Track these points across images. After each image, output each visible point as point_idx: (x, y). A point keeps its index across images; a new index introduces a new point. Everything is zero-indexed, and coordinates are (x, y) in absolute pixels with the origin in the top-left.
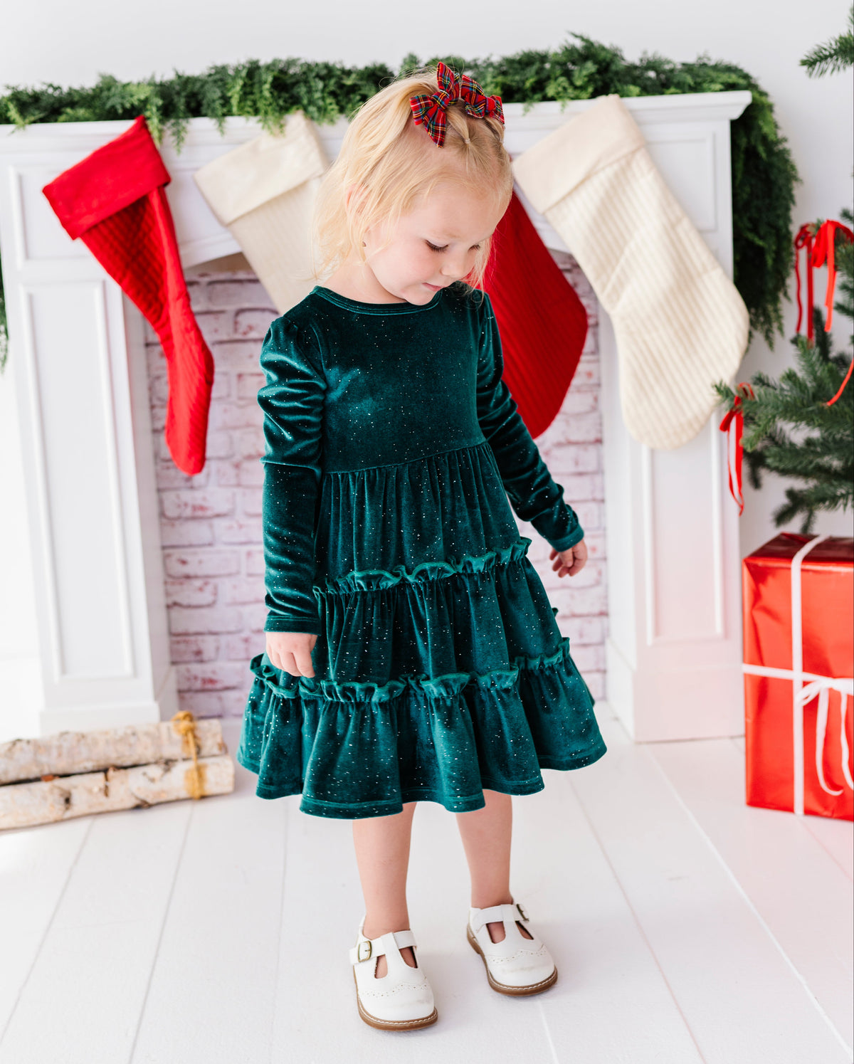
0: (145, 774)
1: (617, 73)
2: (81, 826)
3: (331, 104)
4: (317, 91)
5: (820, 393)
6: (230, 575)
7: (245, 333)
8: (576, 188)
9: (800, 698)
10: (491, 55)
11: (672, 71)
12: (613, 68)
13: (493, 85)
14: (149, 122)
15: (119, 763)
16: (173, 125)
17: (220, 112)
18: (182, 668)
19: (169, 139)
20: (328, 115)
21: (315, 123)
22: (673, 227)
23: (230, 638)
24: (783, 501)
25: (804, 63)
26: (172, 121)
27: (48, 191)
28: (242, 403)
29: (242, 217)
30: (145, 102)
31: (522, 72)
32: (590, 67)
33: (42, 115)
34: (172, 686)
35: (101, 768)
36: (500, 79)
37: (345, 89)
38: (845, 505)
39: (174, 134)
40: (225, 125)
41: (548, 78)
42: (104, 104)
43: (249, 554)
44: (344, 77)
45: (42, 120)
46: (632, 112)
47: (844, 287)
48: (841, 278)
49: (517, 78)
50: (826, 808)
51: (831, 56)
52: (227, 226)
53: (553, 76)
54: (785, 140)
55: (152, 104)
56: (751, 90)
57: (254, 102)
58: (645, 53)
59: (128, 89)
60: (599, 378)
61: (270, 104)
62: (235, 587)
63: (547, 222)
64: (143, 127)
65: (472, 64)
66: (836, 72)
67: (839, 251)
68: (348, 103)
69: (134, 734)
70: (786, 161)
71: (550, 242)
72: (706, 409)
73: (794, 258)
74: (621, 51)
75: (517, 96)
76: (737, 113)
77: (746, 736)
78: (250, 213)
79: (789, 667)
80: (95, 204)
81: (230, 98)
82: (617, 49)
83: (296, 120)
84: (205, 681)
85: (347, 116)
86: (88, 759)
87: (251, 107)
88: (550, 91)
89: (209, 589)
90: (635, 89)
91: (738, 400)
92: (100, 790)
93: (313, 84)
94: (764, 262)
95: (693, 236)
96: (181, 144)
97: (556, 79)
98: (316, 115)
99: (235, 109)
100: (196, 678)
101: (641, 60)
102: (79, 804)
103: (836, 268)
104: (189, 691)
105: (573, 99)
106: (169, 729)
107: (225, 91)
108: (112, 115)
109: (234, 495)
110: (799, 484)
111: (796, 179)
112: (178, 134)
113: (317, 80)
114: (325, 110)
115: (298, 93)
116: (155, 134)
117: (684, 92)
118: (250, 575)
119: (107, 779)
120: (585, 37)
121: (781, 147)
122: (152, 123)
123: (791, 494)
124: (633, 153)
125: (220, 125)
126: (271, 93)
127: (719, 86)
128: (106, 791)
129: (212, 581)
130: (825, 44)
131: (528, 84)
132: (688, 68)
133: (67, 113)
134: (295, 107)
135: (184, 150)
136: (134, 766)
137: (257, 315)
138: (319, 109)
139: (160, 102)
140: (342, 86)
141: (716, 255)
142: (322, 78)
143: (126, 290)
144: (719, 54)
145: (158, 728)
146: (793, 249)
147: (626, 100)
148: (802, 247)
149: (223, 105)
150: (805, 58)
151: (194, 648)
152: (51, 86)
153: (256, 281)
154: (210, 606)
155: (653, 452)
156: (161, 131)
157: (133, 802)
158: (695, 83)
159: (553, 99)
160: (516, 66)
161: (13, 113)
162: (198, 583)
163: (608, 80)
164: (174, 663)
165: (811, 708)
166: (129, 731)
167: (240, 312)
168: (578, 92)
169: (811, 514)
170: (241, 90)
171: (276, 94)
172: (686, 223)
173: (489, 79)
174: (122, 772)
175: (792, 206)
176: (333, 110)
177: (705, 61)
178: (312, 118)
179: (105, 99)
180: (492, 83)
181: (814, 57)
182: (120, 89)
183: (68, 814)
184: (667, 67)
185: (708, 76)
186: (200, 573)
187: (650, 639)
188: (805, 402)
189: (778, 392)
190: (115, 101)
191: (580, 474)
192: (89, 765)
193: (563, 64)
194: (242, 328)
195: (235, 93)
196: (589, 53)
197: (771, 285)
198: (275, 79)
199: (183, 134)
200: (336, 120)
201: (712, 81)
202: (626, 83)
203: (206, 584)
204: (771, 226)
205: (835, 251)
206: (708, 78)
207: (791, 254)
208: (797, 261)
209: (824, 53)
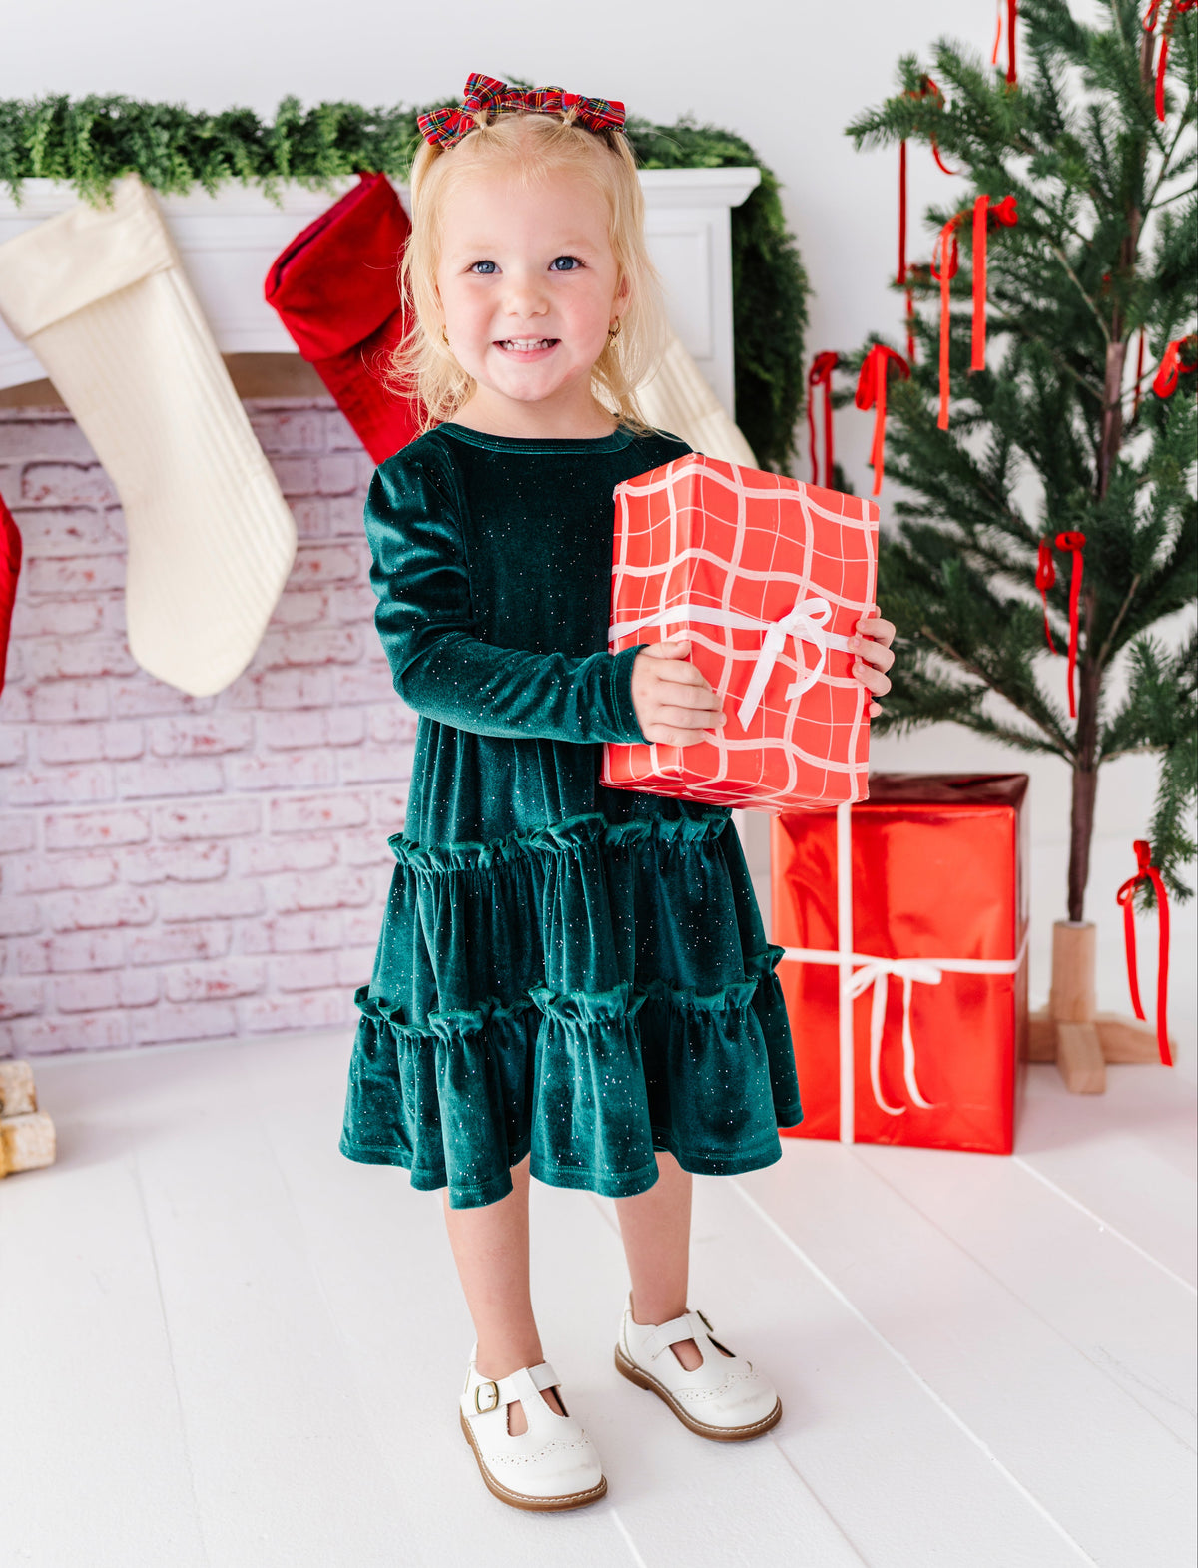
3: (180, 165)
4: (158, 145)
6: (21, 851)
7: (38, 499)
9: (849, 988)
10: (401, 103)
11: (646, 136)
13: (410, 147)
17: (15, 170)
20: (175, 180)
21: (158, 192)
23: (22, 942)
25: (850, 132)
28: (35, 600)
29: (49, 327)
37: (199, 143)
38: (899, 732)
40: (20, 189)
43: (49, 820)
44: (194, 125)
47: (891, 438)
48: (890, 424)
50: (883, 1132)
51: (882, 123)
52: (25, 339)
54: (792, 237)
56: (755, 167)
57: (66, 157)
61: (91, 162)
62: (28, 868)
65: (373, 114)
67: (893, 389)
68: (205, 164)
70: (795, 266)
73: (805, 398)
76: (739, 198)
78: (61, 322)
79: (834, 947)
81: (30, 149)
83: (128, 186)
85: (204, 183)
87: (60, 164)
93: (152, 134)
94: (769, 402)
95: (686, 365)
98: (159, 179)
99: (37, 167)
103: (885, 412)
107: (20, 141)
109: (25, 735)
111: (806, 290)
113: (158, 128)
114: (173, 173)
115: (131, 147)
117: (668, 166)
118: (51, 850)
121: (786, 247)
125: (14, 189)
126: (90, 144)
127: (716, 160)
130: (877, 106)
132: (667, 132)
134: (126, 168)
137: (57, 472)
138: (164, 171)
140: (195, 139)
141: (714, 391)
142: (166, 126)
144: (708, 116)
146: (805, 384)
148: (817, 383)
149: (19, 161)
150: (851, 125)
153: (70, 421)
158: (683, 154)
165: (863, 1001)
167: (29, 467)
170: (45, 139)
171: (97, 146)
172: (678, 349)
173: (404, 138)
175: (802, 327)
176: (183, 173)
177: (688, 124)
178: (153, 185)
180: (409, 143)
181: (864, 122)
185: (699, 145)
194: (35, 489)
195: (37, 143)
197: (778, 435)
198: (96, 124)
200: (188, 187)
201: (705, 153)
204: (778, 353)
205: (887, 390)
206: (698, 149)
207: (801, 392)
208: (810, 403)
209: (876, 119)
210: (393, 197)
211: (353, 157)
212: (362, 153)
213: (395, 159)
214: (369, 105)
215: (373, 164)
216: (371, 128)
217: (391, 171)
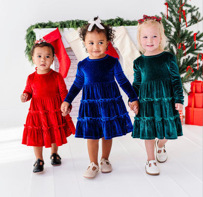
10: (106, 19)
11: (131, 22)
12: (123, 21)
22: (131, 44)
26: (62, 28)
27: (44, 38)
30: (58, 26)
31: (110, 22)
33: (43, 27)
36: (107, 23)
41: (114, 23)
46: (125, 28)
52: (69, 43)
61: (76, 26)
64: (58, 30)
78: (72, 42)
82: (123, 19)
90: (126, 25)
96: (63, 32)
99: (71, 27)
101: (126, 20)
107: (69, 24)
108: (53, 27)
112: (63, 30)
115: (79, 25)
124: (126, 34)
125: (68, 29)
131: (111, 24)
132: (133, 22)
133: (46, 27)
139: (60, 26)
142: (83, 22)
152: (43, 22)
153: (72, 51)
156: (60, 30)
159: (115, 26)
161: (39, 27)
163: (122, 24)
168: (118, 25)
170: (72, 24)
190: (53, 25)
193: (116, 21)
196: (119, 19)
198: (76, 22)
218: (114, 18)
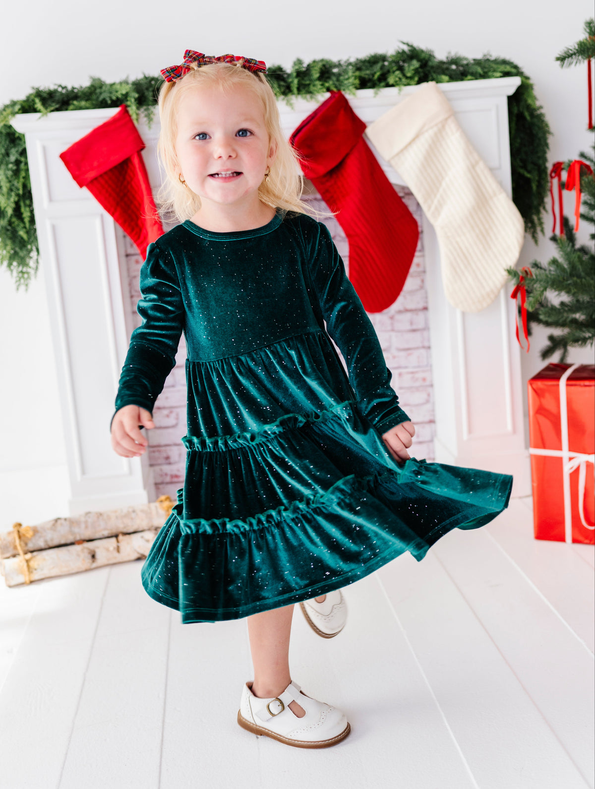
0: (142, 537)
1: (432, 67)
2: (104, 572)
5: (573, 272)
8: (410, 144)
9: (567, 469)
10: (350, 57)
11: (467, 65)
12: (430, 64)
13: (353, 78)
14: (129, 109)
15: (125, 530)
16: (146, 110)
18: (157, 468)
19: (143, 119)
22: (473, 167)
24: (546, 343)
25: (558, 59)
26: (145, 107)
27: (63, 156)
30: (126, 96)
31: (371, 68)
32: (415, 64)
33: (57, 106)
34: (152, 481)
35: (114, 534)
36: (357, 73)
38: (592, 344)
39: (146, 116)
41: (389, 72)
42: (98, 98)
45: (57, 110)
46: (444, 93)
47: (585, 203)
48: (584, 197)
49: (368, 72)
50: (586, 538)
51: (575, 54)
53: (391, 71)
54: (541, 107)
55: (131, 97)
56: (520, 76)
58: (449, 53)
59: (114, 87)
60: (424, 267)
63: (391, 166)
64: (125, 113)
65: (337, 64)
66: (578, 64)
67: (583, 180)
69: (134, 511)
70: (543, 121)
71: (393, 179)
72: (499, 285)
73: (549, 184)
74: (433, 52)
75: (369, 84)
76: (511, 91)
77: (533, 495)
79: (559, 448)
80: (95, 164)
82: (431, 51)
84: (172, 476)
86: (105, 529)
88: (391, 80)
89: (173, 415)
90: (446, 78)
91: (523, 278)
92: (114, 548)
94: (530, 187)
95: (487, 172)
96: (151, 122)
97: (394, 72)
100: (166, 475)
101: (447, 58)
102: (101, 558)
103: (581, 191)
104: (162, 483)
105: (405, 85)
106: (156, 507)
108: (103, 105)
110: (558, 332)
111: (549, 133)
112: (149, 117)
116: (134, 117)
117: (476, 79)
119: (118, 541)
120: (410, 44)
121: (538, 112)
122: (132, 110)
123: (551, 338)
124: (446, 119)
127: (499, 74)
128: (118, 549)
129: (175, 410)
130: (571, 46)
131: (376, 76)
132: (478, 62)
133: (73, 104)
135: (153, 126)
136: (135, 532)
139: (136, 95)
141: (501, 184)
143: (117, 219)
144: (497, 53)
145: (149, 508)
146: (549, 178)
147: (441, 85)
148: (555, 177)
150: (558, 56)
151: (165, 455)
152: (60, 86)
154: (174, 426)
155: (464, 314)
156: (137, 114)
157: (136, 556)
158: (484, 72)
159: (393, 86)
160: (367, 64)
161: (39, 105)
162: (165, 412)
163: (427, 72)
164: (151, 465)
165: (575, 475)
166: (131, 510)
168: (408, 80)
169: (566, 351)
172: (481, 165)
173: (350, 74)
174: (128, 536)
175: (547, 150)
177: (488, 57)
179: (99, 94)
180: (353, 76)
181: (564, 55)
182: (108, 87)
183: (94, 565)
184: (465, 62)
185: (492, 67)
186: (167, 404)
187: (465, 436)
188: (565, 278)
189: (547, 272)
190: (105, 95)
191: (414, 331)
192: (106, 533)
193: (397, 63)
196: (413, 54)
197: (535, 202)
199: (152, 116)
201: (495, 71)
202: (439, 74)
203: (171, 412)
204: (535, 164)
205: (580, 180)
206: (492, 69)
207: (548, 182)
208: (551, 187)
209: (571, 52)
210: (345, 102)
211: (327, 85)
212: (331, 82)
213: (346, 84)
214: (335, 59)
215: (336, 87)
216: (335, 70)
217: (344, 90)
218: (390, 48)
